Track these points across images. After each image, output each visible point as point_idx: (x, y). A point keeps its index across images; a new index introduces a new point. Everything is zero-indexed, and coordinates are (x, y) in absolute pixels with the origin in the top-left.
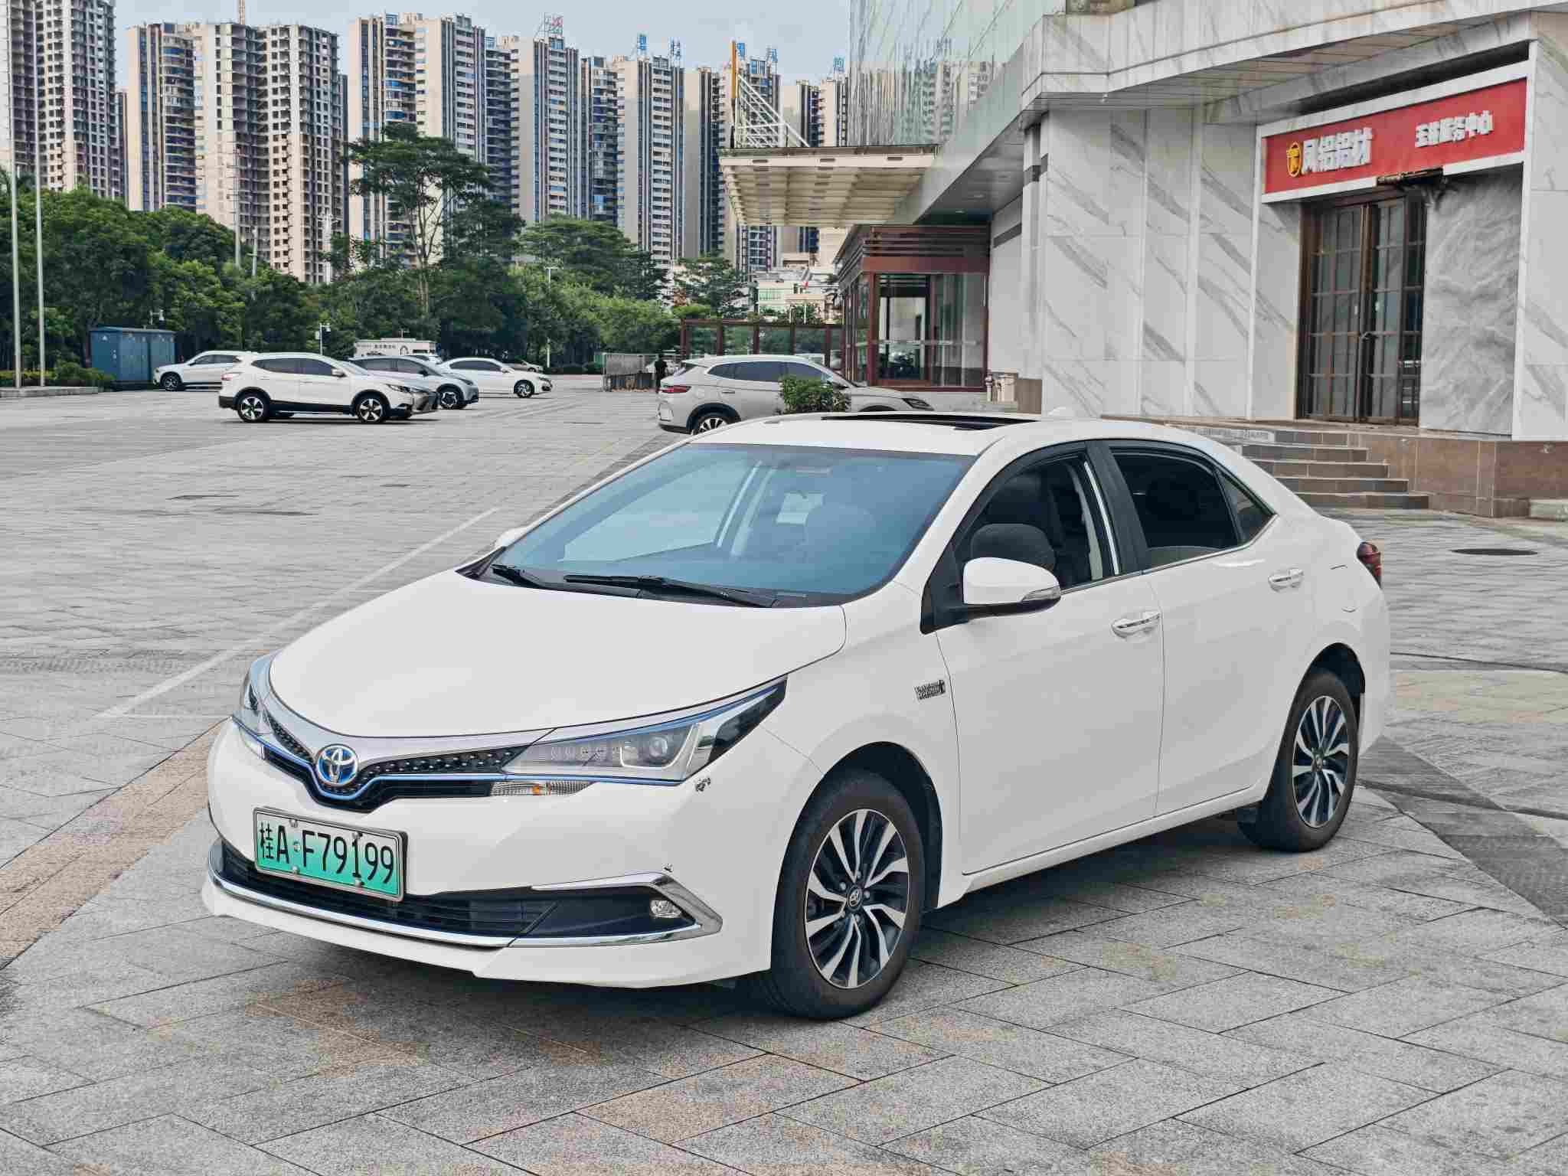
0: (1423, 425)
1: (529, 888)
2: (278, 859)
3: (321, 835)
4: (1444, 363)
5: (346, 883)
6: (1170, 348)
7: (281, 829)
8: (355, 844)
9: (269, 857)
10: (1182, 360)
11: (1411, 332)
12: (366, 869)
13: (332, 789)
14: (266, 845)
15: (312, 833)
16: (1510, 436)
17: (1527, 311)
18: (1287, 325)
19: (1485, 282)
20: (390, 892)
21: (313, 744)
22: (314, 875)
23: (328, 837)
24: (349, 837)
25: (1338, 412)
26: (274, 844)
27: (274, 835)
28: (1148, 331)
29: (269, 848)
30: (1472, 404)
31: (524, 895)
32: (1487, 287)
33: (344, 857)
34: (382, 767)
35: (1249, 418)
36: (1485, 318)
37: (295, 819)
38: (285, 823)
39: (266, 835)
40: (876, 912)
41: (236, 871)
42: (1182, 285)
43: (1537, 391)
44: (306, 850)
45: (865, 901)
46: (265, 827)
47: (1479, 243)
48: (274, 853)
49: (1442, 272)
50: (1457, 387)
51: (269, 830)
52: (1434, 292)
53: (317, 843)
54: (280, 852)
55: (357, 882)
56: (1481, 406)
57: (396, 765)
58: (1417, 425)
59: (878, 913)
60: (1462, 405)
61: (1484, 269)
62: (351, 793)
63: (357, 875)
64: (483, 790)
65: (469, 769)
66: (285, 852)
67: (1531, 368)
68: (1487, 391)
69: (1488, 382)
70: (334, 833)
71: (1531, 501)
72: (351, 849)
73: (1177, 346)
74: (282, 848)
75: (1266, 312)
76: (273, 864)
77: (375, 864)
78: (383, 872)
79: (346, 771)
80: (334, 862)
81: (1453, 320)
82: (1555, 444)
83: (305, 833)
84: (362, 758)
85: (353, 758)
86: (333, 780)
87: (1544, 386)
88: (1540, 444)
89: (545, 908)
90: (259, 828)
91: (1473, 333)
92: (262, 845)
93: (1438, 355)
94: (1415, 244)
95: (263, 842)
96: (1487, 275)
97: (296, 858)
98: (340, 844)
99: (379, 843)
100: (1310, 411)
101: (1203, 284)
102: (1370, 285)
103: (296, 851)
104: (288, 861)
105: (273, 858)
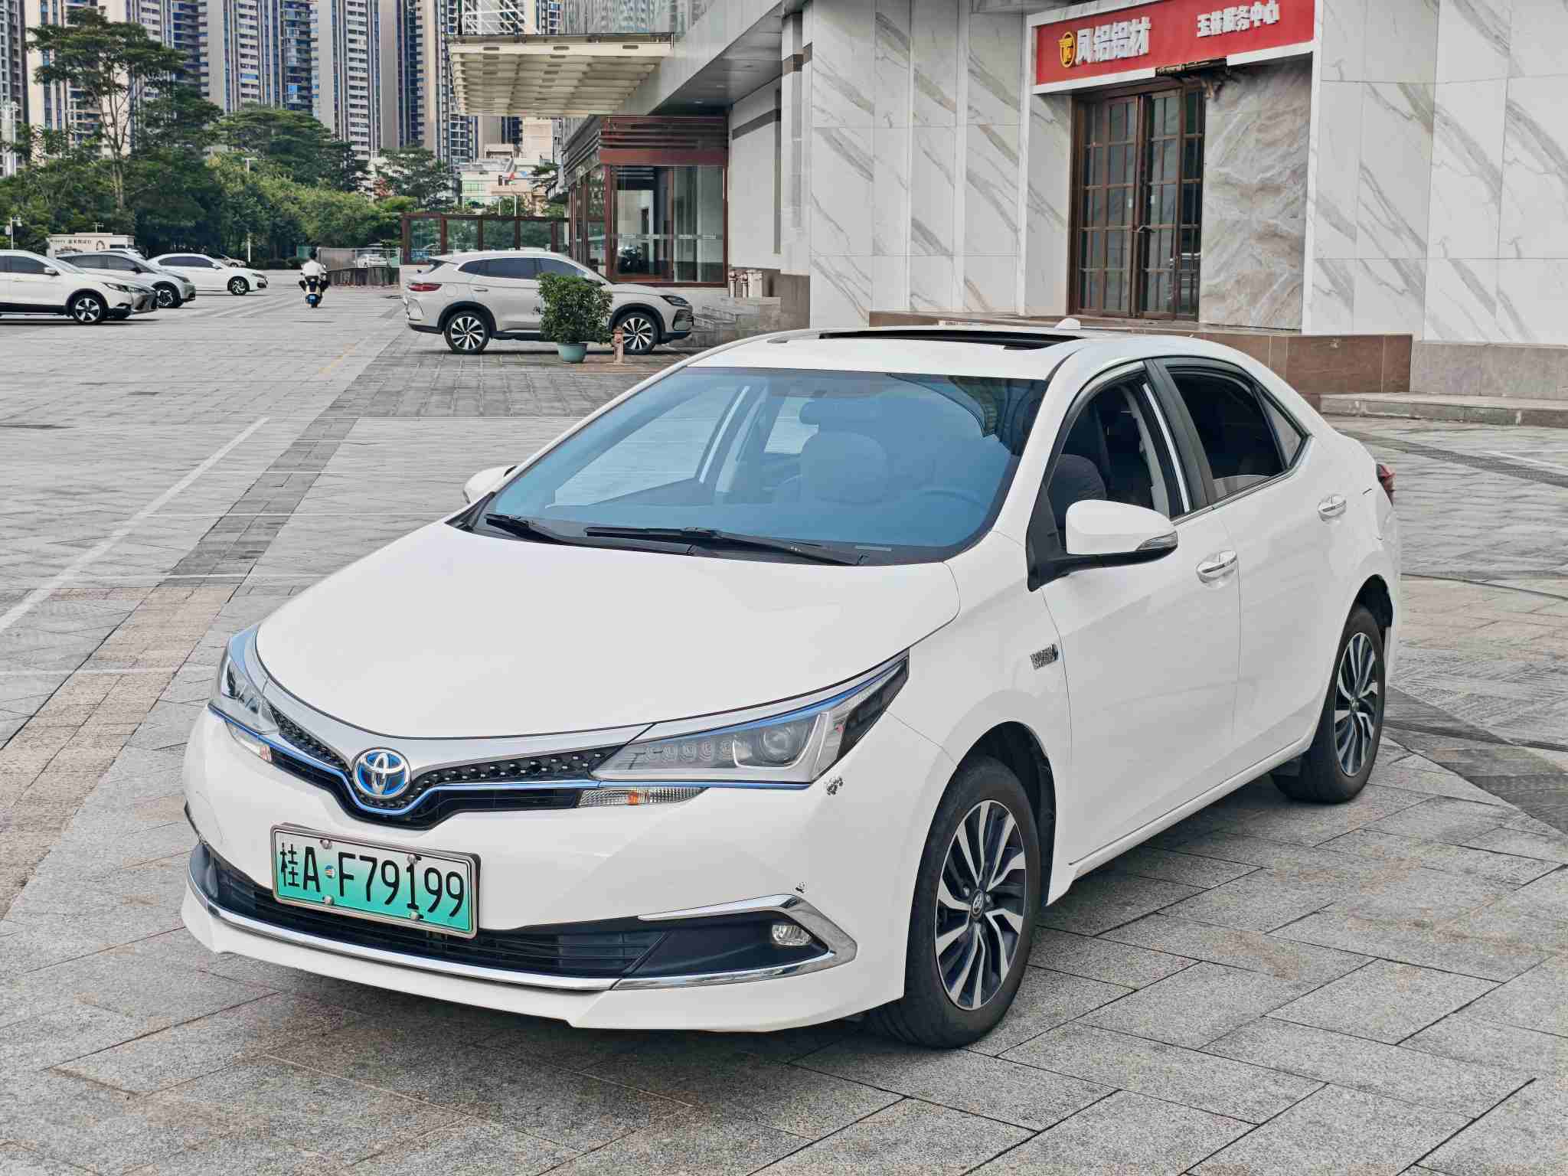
0: (1203, 320)
1: (636, 918)
2: (305, 887)
3: (362, 858)
4: (1225, 256)
5: (398, 915)
6: (937, 241)
7: (310, 851)
8: (411, 869)
9: (293, 884)
10: (951, 256)
11: (1188, 226)
12: (425, 900)
13: (375, 802)
14: (288, 869)
15: (352, 856)
16: (1300, 330)
17: (1317, 203)
18: (1057, 216)
19: (1268, 175)
20: (462, 927)
21: (348, 747)
22: (353, 905)
23: (374, 861)
24: (402, 861)
25: (1111, 308)
26: (300, 869)
27: (300, 857)
28: (916, 225)
29: (293, 873)
30: (1254, 299)
31: (631, 926)
32: (1268, 179)
33: (395, 885)
34: (440, 775)
35: (1022, 313)
36: (1268, 211)
37: (327, 840)
38: (315, 844)
39: (288, 858)
40: (996, 918)
41: (234, 896)
42: (950, 178)
43: (1327, 285)
44: (343, 876)
45: (987, 907)
46: (287, 849)
47: (1261, 136)
48: (299, 879)
49: (1222, 165)
50: (1238, 282)
51: (292, 853)
52: (1213, 186)
53: (359, 869)
54: (307, 878)
55: (414, 914)
56: (1264, 300)
57: (457, 773)
58: (1196, 319)
59: (1000, 919)
60: (1243, 299)
61: (1268, 162)
62: (400, 807)
63: (413, 906)
64: (569, 800)
65: (550, 775)
66: (315, 878)
67: (1321, 262)
68: (1271, 285)
69: (1271, 278)
70: (382, 856)
71: (1322, 396)
72: (405, 877)
73: (945, 242)
74: (311, 873)
75: (1038, 205)
76: (298, 892)
77: (438, 893)
78: (448, 903)
79: (393, 781)
80: (381, 891)
81: (1233, 214)
82: (1344, 339)
83: (342, 855)
84: (415, 763)
85: (403, 764)
86: (377, 791)
87: (1334, 282)
88: (1330, 339)
89: (653, 940)
90: (279, 849)
91: (1255, 225)
92: (283, 870)
93: (1216, 251)
94: (1192, 135)
95: (284, 866)
96: (1270, 167)
97: (330, 887)
98: (389, 869)
99: (445, 868)
100: (1083, 306)
101: (971, 178)
102: (1146, 178)
103: (330, 877)
104: (318, 889)
105: (297, 885)
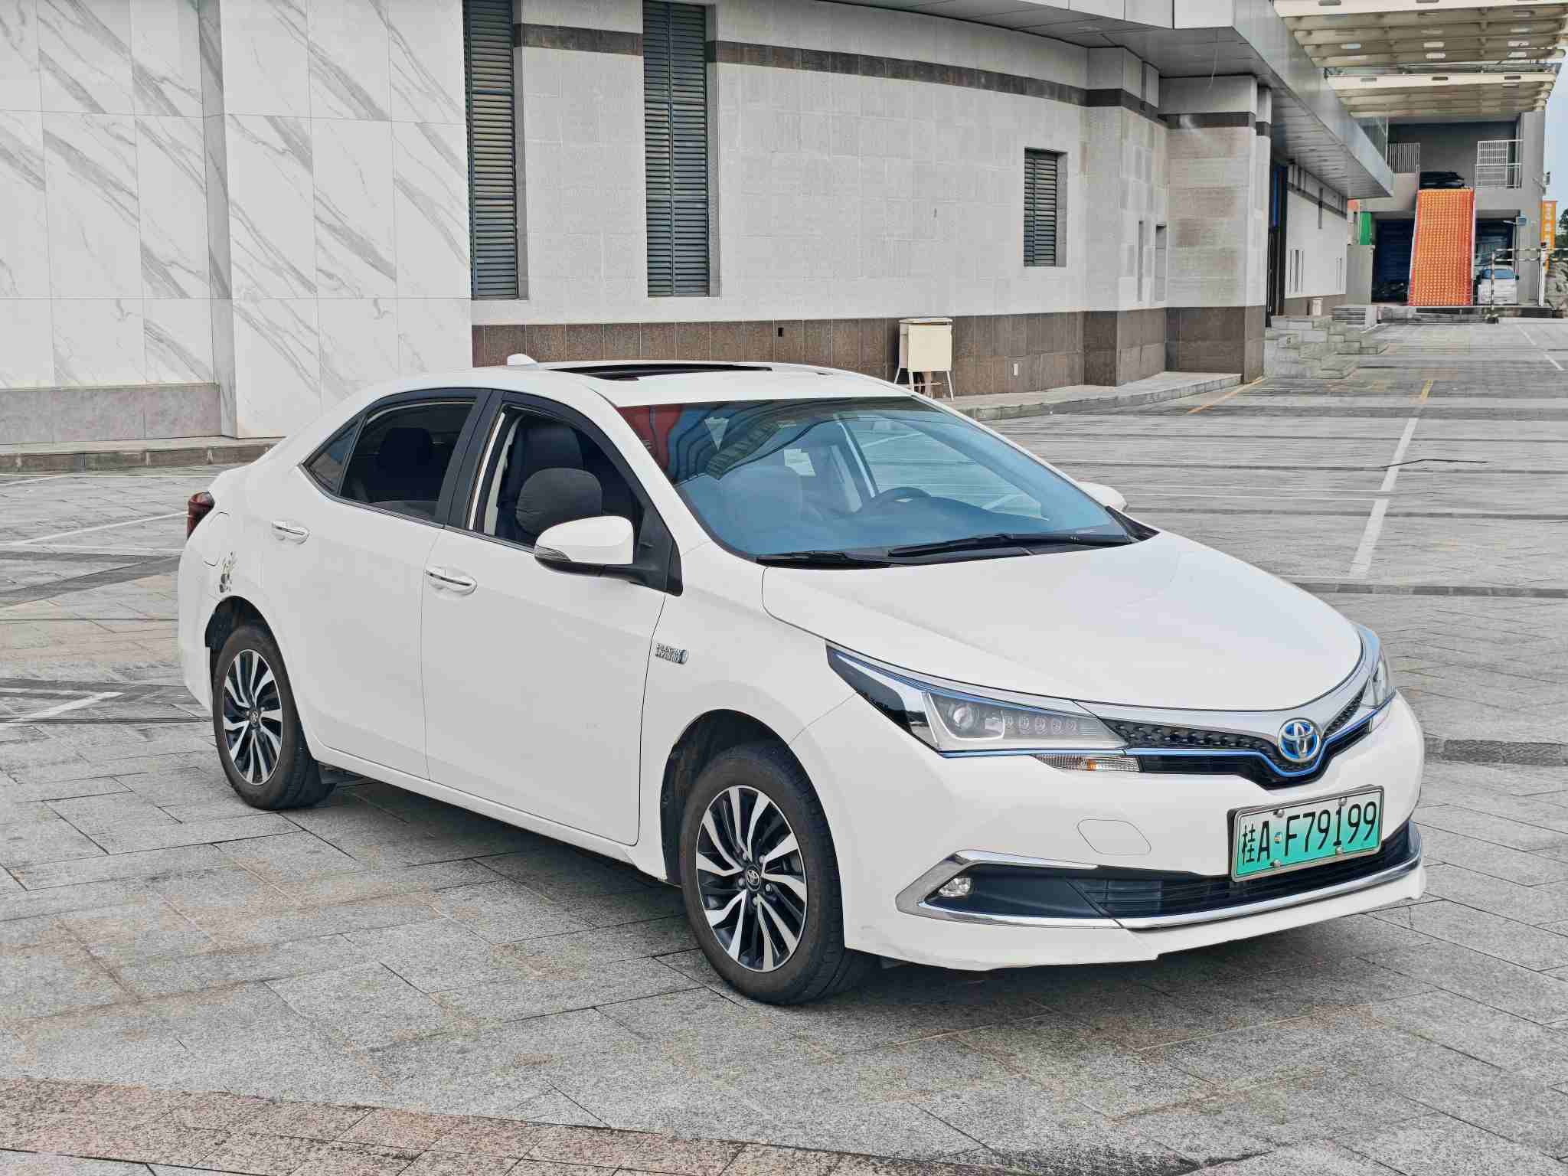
2: (1259, 860)
3: (1306, 815)
5: (1325, 855)
7: (1266, 825)
8: (1339, 813)
9: (1250, 860)
14: (1248, 848)
15: (1297, 817)
20: (1371, 846)
22: (1293, 860)
23: (1313, 814)
24: (1334, 807)
26: (1256, 845)
27: (1257, 834)
29: (1251, 851)
33: (1327, 830)
37: (1276, 811)
38: (1269, 817)
39: (1249, 837)
44: (1287, 838)
46: (1249, 829)
48: (1255, 855)
51: (1252, 831)
53: (1300, 827)
54: (1261, 849)
55: (1340, 850)
63: (1338, 843)
64: (1366, 728)
66: (1268, 848)
70: (1317, 809)
72: (1334, 820)
74: (1264, 845)
76: (1253, 866)
77: (1357, 825)
78: (1363, 830)
80: (1315, 839)
83: (1290, 819)
84: (1318, 723)
92: (1243, 851)
95: (1245, 846)
97: (1276, 852)
98: (1324, 818)
99: (1363, 801)
103: (1278, 842)
104: (1268, 857)
105: (1253, 860)
